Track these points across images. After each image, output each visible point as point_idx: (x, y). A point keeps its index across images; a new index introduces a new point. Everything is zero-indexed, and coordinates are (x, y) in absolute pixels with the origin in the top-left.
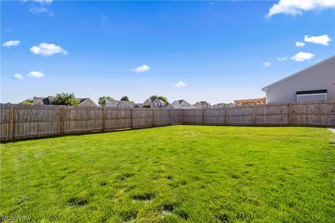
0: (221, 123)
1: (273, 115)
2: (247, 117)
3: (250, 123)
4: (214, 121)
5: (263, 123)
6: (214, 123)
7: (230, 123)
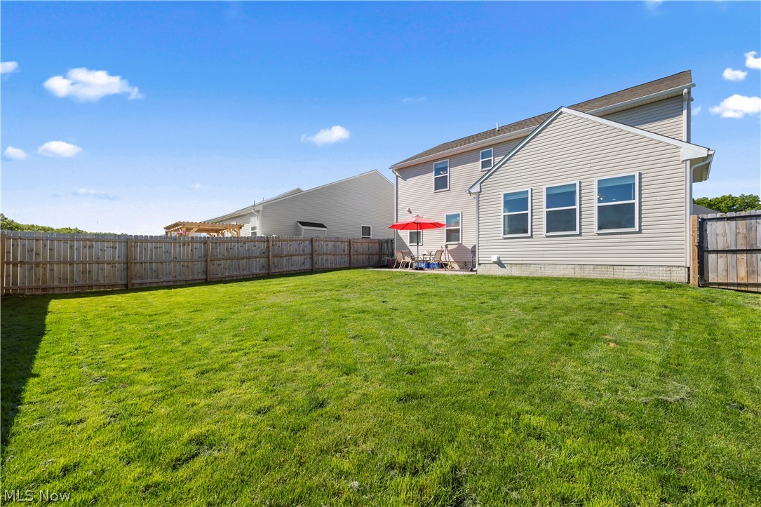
0: (196, 277)
1: (294, 255)
2: (258, 260)
3: (261, 272)
4: (173, 274)
5: (282, 270)
6: (175, 279)
7: (220, 275)
